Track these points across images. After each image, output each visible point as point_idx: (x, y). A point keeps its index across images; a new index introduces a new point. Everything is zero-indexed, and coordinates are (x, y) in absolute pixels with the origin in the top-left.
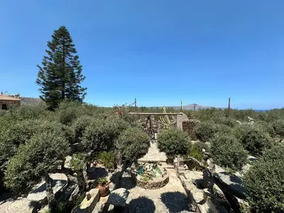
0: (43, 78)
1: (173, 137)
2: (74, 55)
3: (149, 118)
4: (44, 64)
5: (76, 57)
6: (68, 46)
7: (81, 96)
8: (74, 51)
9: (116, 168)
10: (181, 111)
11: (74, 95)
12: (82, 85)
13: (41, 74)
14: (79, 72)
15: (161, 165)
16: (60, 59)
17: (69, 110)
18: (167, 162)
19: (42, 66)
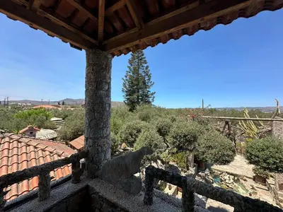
0: (125, 87)
1: (271, 149)
2: (145, 65)
3: (227, 123)
4: (126, 77)
5: (147, 67)
6: (141, 59)
7: (151, 99)
8: (145, 62)
9: (188, 169)
10: (277, 115)
11: (145, 99)
12: (152, 90)
13: (124, 84)
14: (149, 79)
15: (245, 180)
16: (136, 71)
17: (145, 112)
18: (254, 179)
19: (125, 78)
